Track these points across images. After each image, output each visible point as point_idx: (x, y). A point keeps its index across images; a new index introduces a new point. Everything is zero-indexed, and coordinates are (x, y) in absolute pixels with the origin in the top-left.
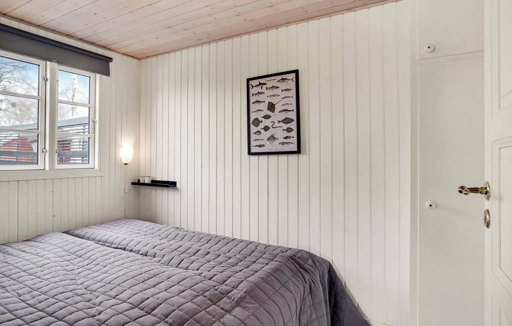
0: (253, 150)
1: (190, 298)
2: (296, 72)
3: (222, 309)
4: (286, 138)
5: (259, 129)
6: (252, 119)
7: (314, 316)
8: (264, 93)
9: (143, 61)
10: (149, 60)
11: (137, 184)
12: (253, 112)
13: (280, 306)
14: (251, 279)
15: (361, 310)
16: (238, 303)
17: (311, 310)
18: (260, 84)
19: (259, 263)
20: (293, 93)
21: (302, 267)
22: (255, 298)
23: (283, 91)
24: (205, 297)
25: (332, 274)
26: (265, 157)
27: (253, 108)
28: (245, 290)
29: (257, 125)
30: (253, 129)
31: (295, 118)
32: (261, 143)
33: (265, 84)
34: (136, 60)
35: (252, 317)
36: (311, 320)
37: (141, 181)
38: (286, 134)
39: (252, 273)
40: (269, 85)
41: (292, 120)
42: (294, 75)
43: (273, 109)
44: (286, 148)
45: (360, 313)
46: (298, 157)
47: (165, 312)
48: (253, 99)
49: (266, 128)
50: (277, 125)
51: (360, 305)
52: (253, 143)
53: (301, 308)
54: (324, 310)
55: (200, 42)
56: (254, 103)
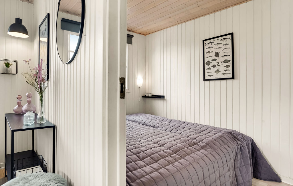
0: (206, 78)
1: (180, 142)
2: (232, 34)
3: (195, 149)
4: (226, 71)
5: (210, 66)
6: (206, 62)
7: (243, 164)
8: (213, 47)
9: (147, 36)
10: (150, 35)
11: (145, 97)
12: (206, 58)
13: (225, 153)
14: (208, 138)
15: (273, 167)
16: (203, 148)
17: (241, 160)
18: (210, 42)
19: (212, 133)
20: (230, 46)
21: (236, 138)
22: (211, 147)
23: (224, 45)
24: (187, 143)
25: (254, 145)
26: (213, 82)
27: (206, 55)
28: (206, 143)
29: (209, 65)
30: (207, 67)
31: (231, 60)
32: (211, 74)
33: (213, 42)
34: (144, 36)
35: (210, 154)
36: (241, 165)
37: (147, 96)
38: (226, 68)
39: (209, 136)
40: (216, 42)
41: (229, 61)
42: (230, 36)
43: (218, 56)
44: (226, 76)
45: (272, 169)
46: (233, 81)
47: (169, 146)
48: (206, 51)
49: (214, 66)
50: (220, 64)
51: (272, 165)
52: (206, 74)
53: (235, 157)
54: (249, 162)
55: (177, 23)
56: (207, 53)
